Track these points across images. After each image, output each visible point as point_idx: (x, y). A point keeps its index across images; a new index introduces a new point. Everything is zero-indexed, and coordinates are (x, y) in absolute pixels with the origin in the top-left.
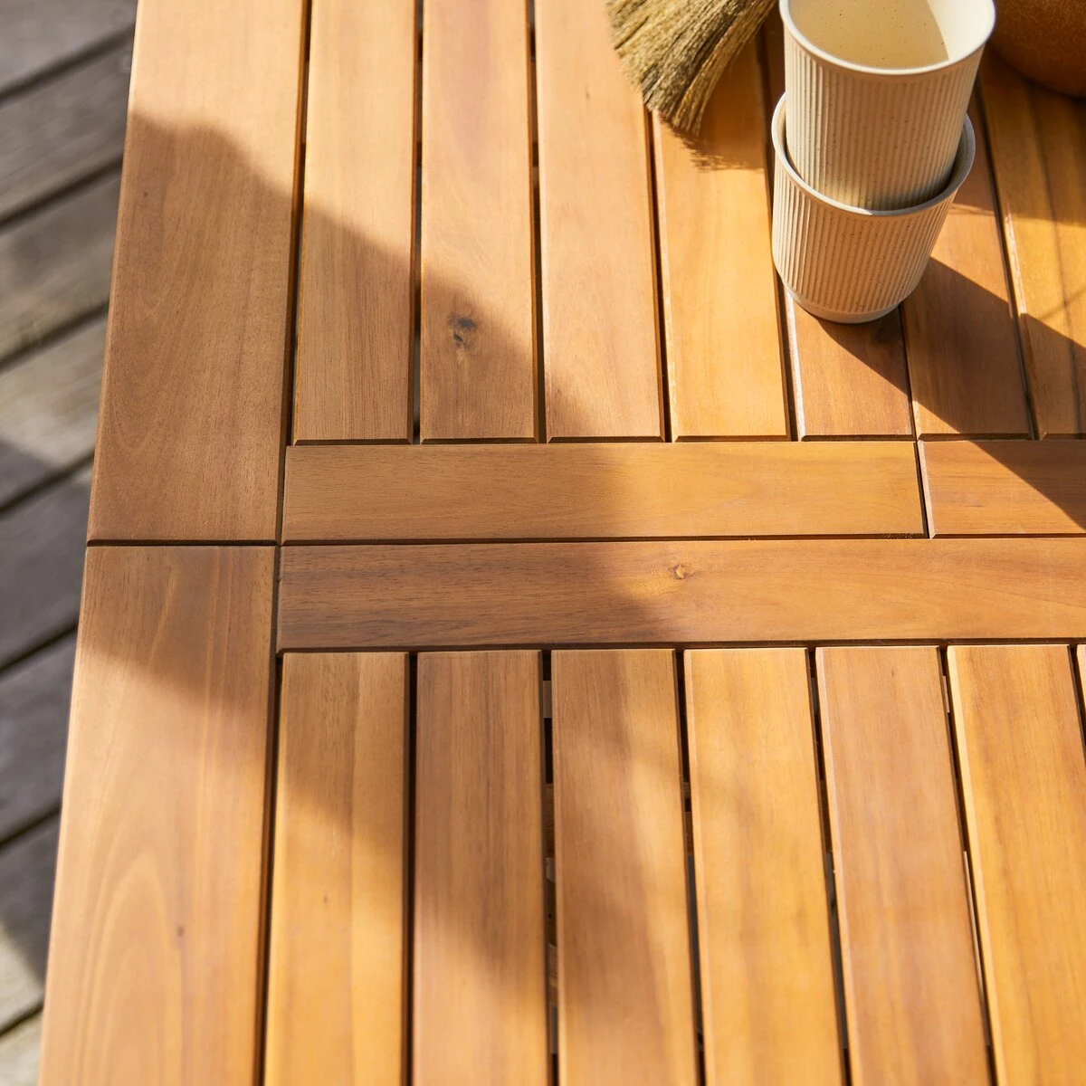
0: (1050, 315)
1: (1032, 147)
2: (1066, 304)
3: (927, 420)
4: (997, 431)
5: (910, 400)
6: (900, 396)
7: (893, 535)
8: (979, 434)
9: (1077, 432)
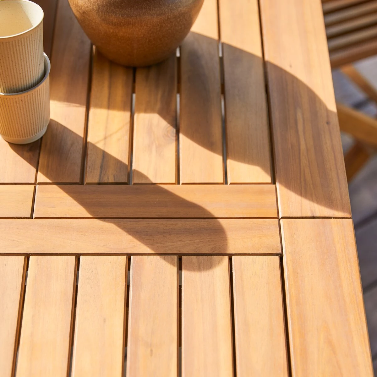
0: (98, 142)
1: (106, 84)
2: (105, 138)
3: (42, 178)
4: (68, 181)
5: (37, 171)
6: (34, 170)
7: (18, 217)
8: (60, 183)
9: (98, 182)
